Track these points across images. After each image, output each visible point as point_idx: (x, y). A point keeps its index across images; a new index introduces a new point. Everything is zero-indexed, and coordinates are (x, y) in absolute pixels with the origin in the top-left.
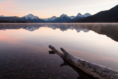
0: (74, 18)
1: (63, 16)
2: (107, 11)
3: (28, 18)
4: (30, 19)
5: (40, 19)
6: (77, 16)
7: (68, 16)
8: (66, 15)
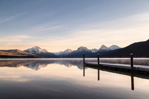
0: (96, 51)
1: (81, 50)
2: (144, 42)
3: (33, 51)
4: (36, 53)
5: (50, 53)
6: (100, 49)
7: (88, 49)
8: (86, 48)
